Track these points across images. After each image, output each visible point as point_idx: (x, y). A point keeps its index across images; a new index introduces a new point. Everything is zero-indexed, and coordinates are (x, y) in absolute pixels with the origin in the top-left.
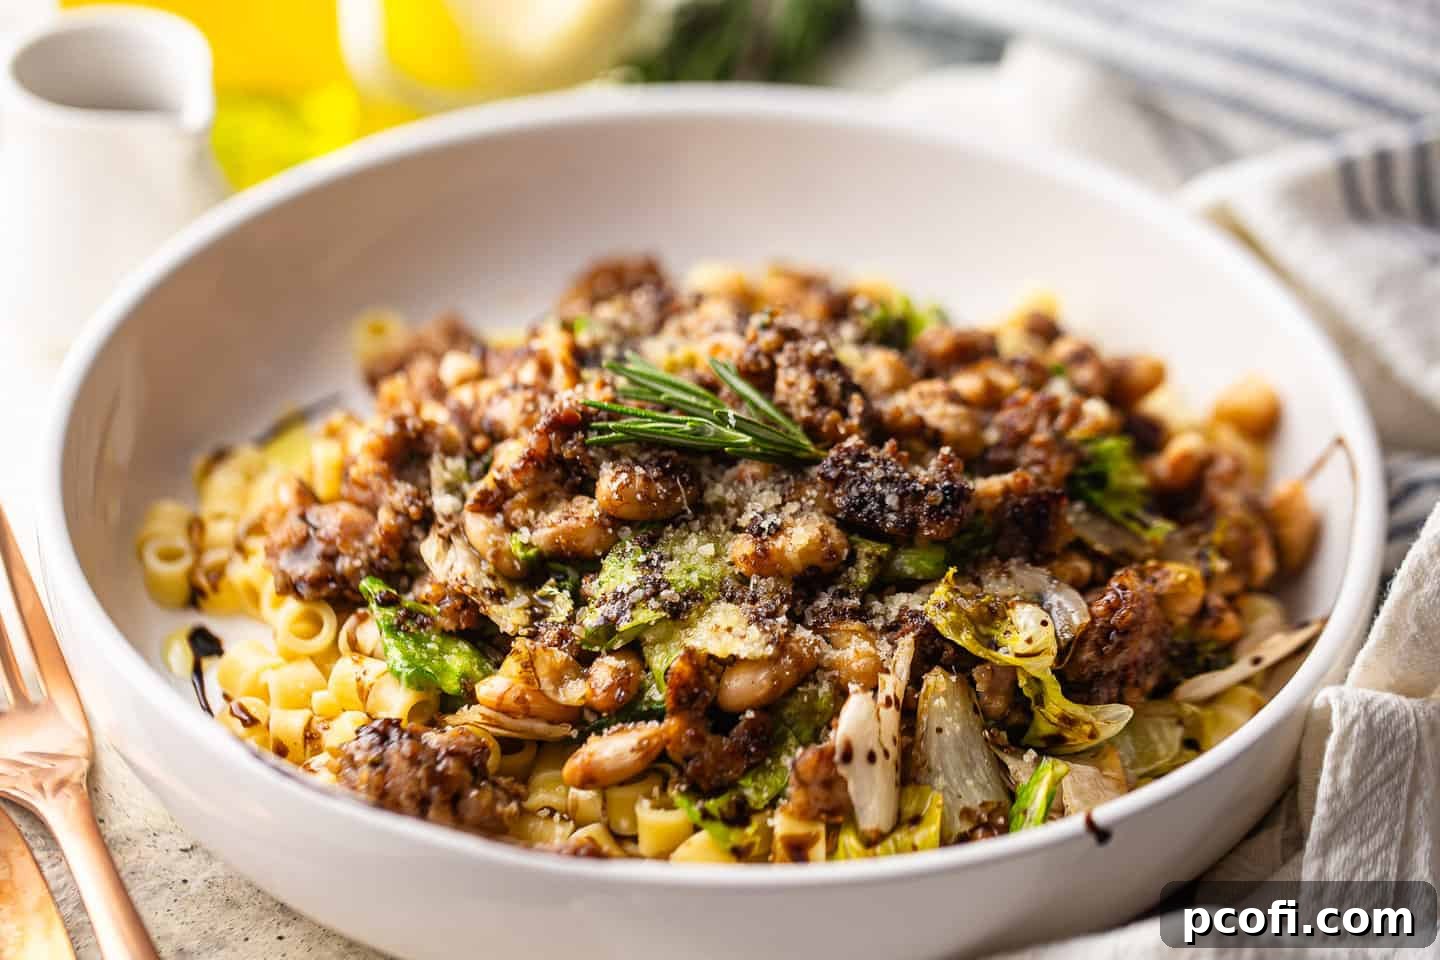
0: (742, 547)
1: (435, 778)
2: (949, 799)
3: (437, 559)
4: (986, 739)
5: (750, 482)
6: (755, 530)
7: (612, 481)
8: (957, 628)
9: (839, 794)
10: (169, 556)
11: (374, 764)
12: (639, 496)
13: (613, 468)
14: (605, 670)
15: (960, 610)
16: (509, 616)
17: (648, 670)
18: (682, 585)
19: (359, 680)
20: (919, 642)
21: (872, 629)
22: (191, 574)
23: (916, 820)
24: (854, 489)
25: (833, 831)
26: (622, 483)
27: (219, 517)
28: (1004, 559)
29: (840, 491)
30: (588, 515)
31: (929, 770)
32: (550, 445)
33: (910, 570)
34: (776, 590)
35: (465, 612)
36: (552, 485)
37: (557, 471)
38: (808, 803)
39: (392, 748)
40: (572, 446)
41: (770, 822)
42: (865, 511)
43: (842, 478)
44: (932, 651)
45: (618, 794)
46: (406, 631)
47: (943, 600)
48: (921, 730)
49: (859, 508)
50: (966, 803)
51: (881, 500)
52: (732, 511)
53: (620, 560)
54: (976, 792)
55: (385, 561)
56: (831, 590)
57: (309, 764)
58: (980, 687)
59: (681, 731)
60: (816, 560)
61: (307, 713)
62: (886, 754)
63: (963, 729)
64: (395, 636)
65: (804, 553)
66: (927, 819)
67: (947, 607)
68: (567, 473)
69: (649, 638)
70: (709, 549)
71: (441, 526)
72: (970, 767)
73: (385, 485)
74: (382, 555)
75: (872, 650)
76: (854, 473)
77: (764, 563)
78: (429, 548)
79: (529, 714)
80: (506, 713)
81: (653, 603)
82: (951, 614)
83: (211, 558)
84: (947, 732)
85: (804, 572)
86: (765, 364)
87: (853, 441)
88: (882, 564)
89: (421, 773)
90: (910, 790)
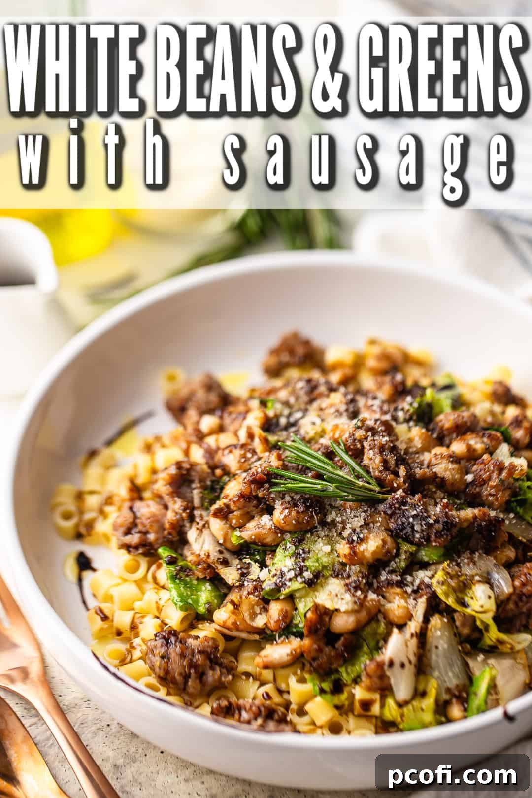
0: (343, 548)
1: (192, 665)
2: (440, 682)
3: (196, 542)
4: (459, 650)
5: (348, 511)
6: (350, 540)
7: (281, 514)
8: (447, 595)
9: (386, 681)
10: (67, 516)
11: (162, 657)
12: (294, 522)
13: (282, 504)
14: (276, 609)
15: (449, 585)
16: (230, 575)
17: (296, 609)
18: (313, 569)
19: (157, 603)
20: (428, 600)
21: (406, 592)
22: (77, 526)
23: (424, 694)
24: (399, 520)
25: (383, 698)
26: (285, 515)
27: (92, 492)
28: (473, 552)
29: (392, 520)
30: (269, 527)
31: (431, 668)
32: (251, 491)
33: (426, 559)
34: (360, 572)
35: (209, 571)
36: (252, 509)
37: (255, 502)
38: (372, 685)
39: (172, 647)
40: (263, 491)
41: (353, 691)
42: (404, 532)
43: (393, 514)
44: (435, 606)
45: (281, 673)
46: (180, 579)
47: (441, 579)
48: (428, 647)
49: (401, 530)
50: (449, 685)
51: (412, 527)
52: (340, 526)
53: (284, 552)
54: (453, 680)
55: (170, 537)
56: (387, 570)
57: (132, 643)
58: (458, 623)
59: (311, 645)
60: (380, 556)
61: (132, 613)
62: (410, 662)
63: (448, 647)
64: (174, 582)
65: (374, 553)
66: (429, 693)
67: (443, 583)
68: (259, 502)
69: (297, 595)
70: (328, 548)
71: (198, 523)
72: (451, 665)
73: (171, 499)
74: (170, 534)
75: (406, 605)
76: (399, 512)
77: (354, 557)
78: (192, 534)
79: (238, 629)
80: (228, 629)
81: (299, 579)
82: (444, 587)
83: (88, 516)
84: (440, 648)
85: (374, 563)
86: (359, 446)
87: (400, 493)
88: (412, 556)
89: (185, 663)
90: (421, 677)
